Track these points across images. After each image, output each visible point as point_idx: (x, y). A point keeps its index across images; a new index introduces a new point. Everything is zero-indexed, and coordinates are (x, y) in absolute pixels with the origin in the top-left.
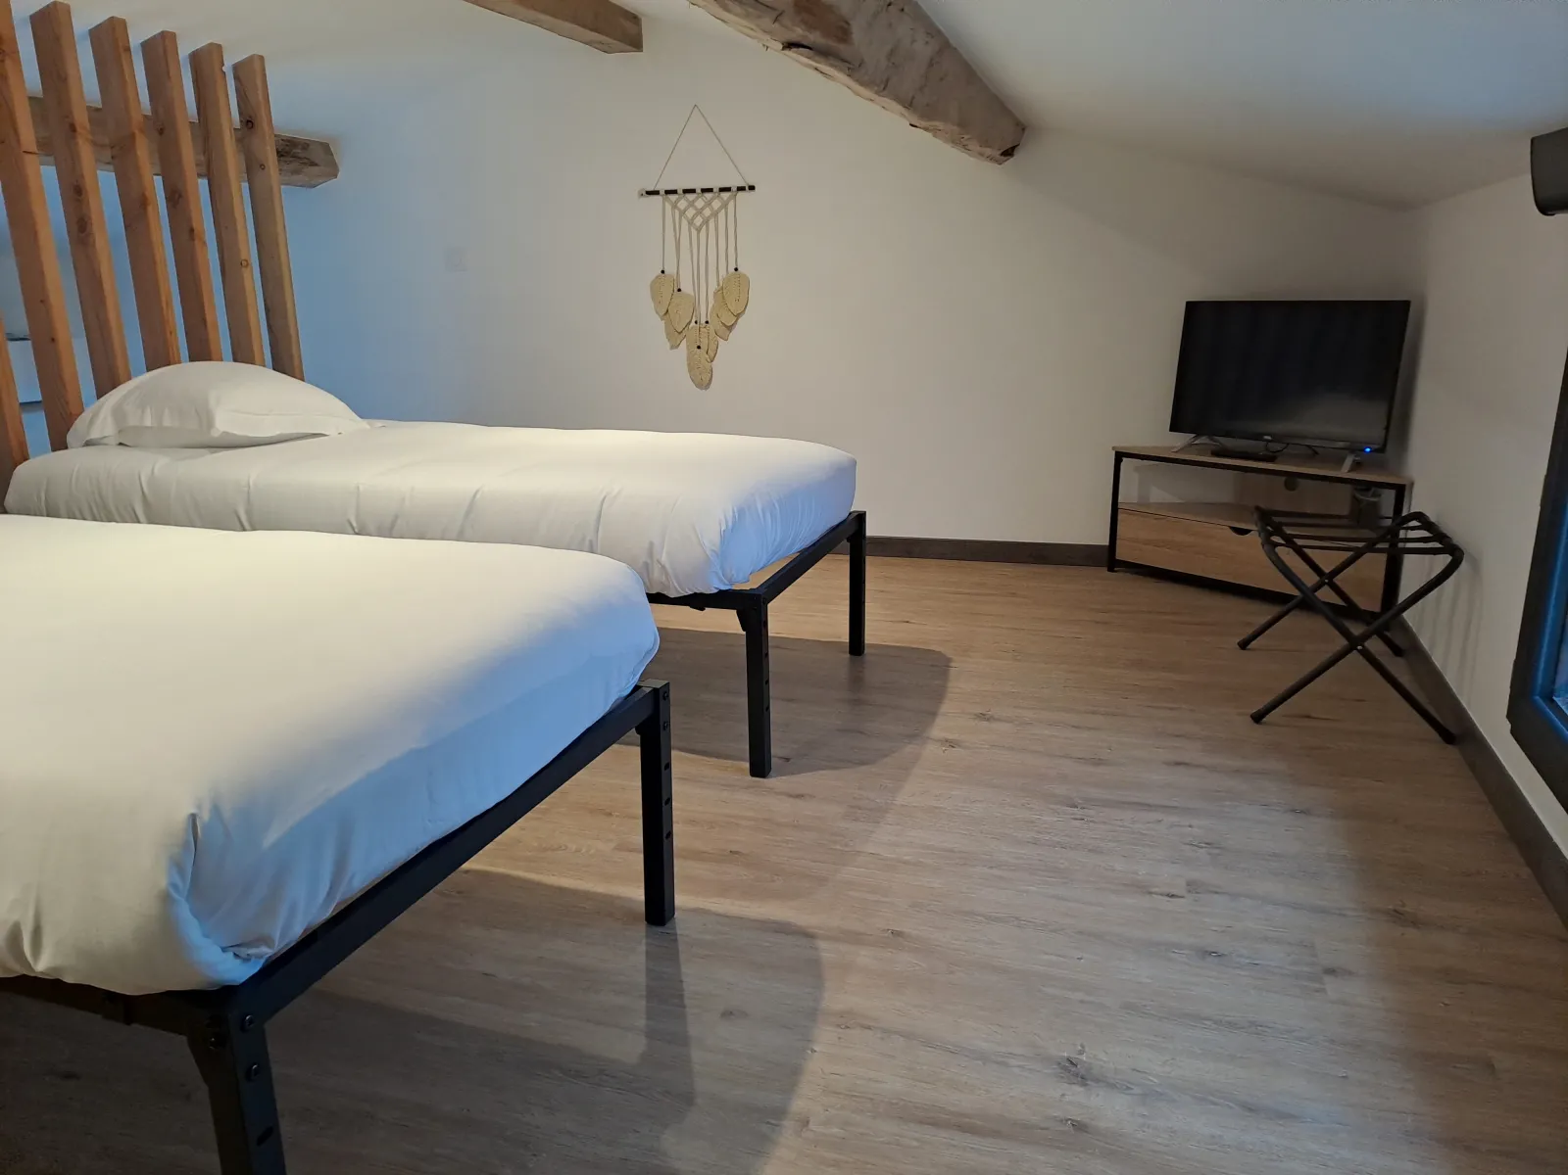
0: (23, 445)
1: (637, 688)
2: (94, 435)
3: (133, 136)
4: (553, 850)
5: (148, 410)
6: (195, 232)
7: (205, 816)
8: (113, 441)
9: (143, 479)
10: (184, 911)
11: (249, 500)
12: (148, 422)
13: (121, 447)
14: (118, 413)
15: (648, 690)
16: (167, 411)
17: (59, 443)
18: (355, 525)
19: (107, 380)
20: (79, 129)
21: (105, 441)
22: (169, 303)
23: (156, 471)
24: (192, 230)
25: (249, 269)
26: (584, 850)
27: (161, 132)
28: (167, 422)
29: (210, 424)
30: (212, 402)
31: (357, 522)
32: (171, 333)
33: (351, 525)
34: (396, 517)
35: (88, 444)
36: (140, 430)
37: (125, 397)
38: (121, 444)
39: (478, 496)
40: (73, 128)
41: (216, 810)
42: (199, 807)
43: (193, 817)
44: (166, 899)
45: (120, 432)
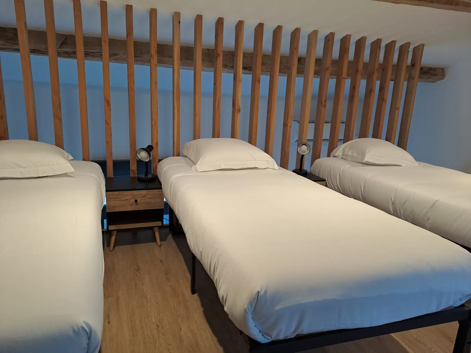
0: (319, 154)
1: (463, 305)
2: (336, 155)
3: (374, 72)
4: (420, 343)
5: (351, 150)
6: (384, 99)
7: (262, 293)
8: (340, 157)
9: (341, 170)
10: (250, 317)
11: (365, 183)
12: (350, 154)
13: (342, 159)
14: (344, 150)
15: (467, 309)
16: (355, 151)
17: (329, 156)
18: (393, 200)
19: (347, 139)
20: (359, 71)
21: (339, 157)
22: (370, 119)
23: (345, 168)
24: (383, 98)
25: (398, 110)
26: (433, 350)
27: (383, 70)
28: (354, 155)
29: (364, 158)
30: (367, 151)
31: (394, 199)
32: (368, 128)
33: (392, 200)
34: (406, 201)
35: (335, 157)
36: (347, 155)
37: (347, 146)
38: (342, 158)
39: (437, 202)
40: (357, 71)
41: (266, 292)
42: (262, 289)
43: (259, 292)
44: (245, 311)
45: (343, 155)
